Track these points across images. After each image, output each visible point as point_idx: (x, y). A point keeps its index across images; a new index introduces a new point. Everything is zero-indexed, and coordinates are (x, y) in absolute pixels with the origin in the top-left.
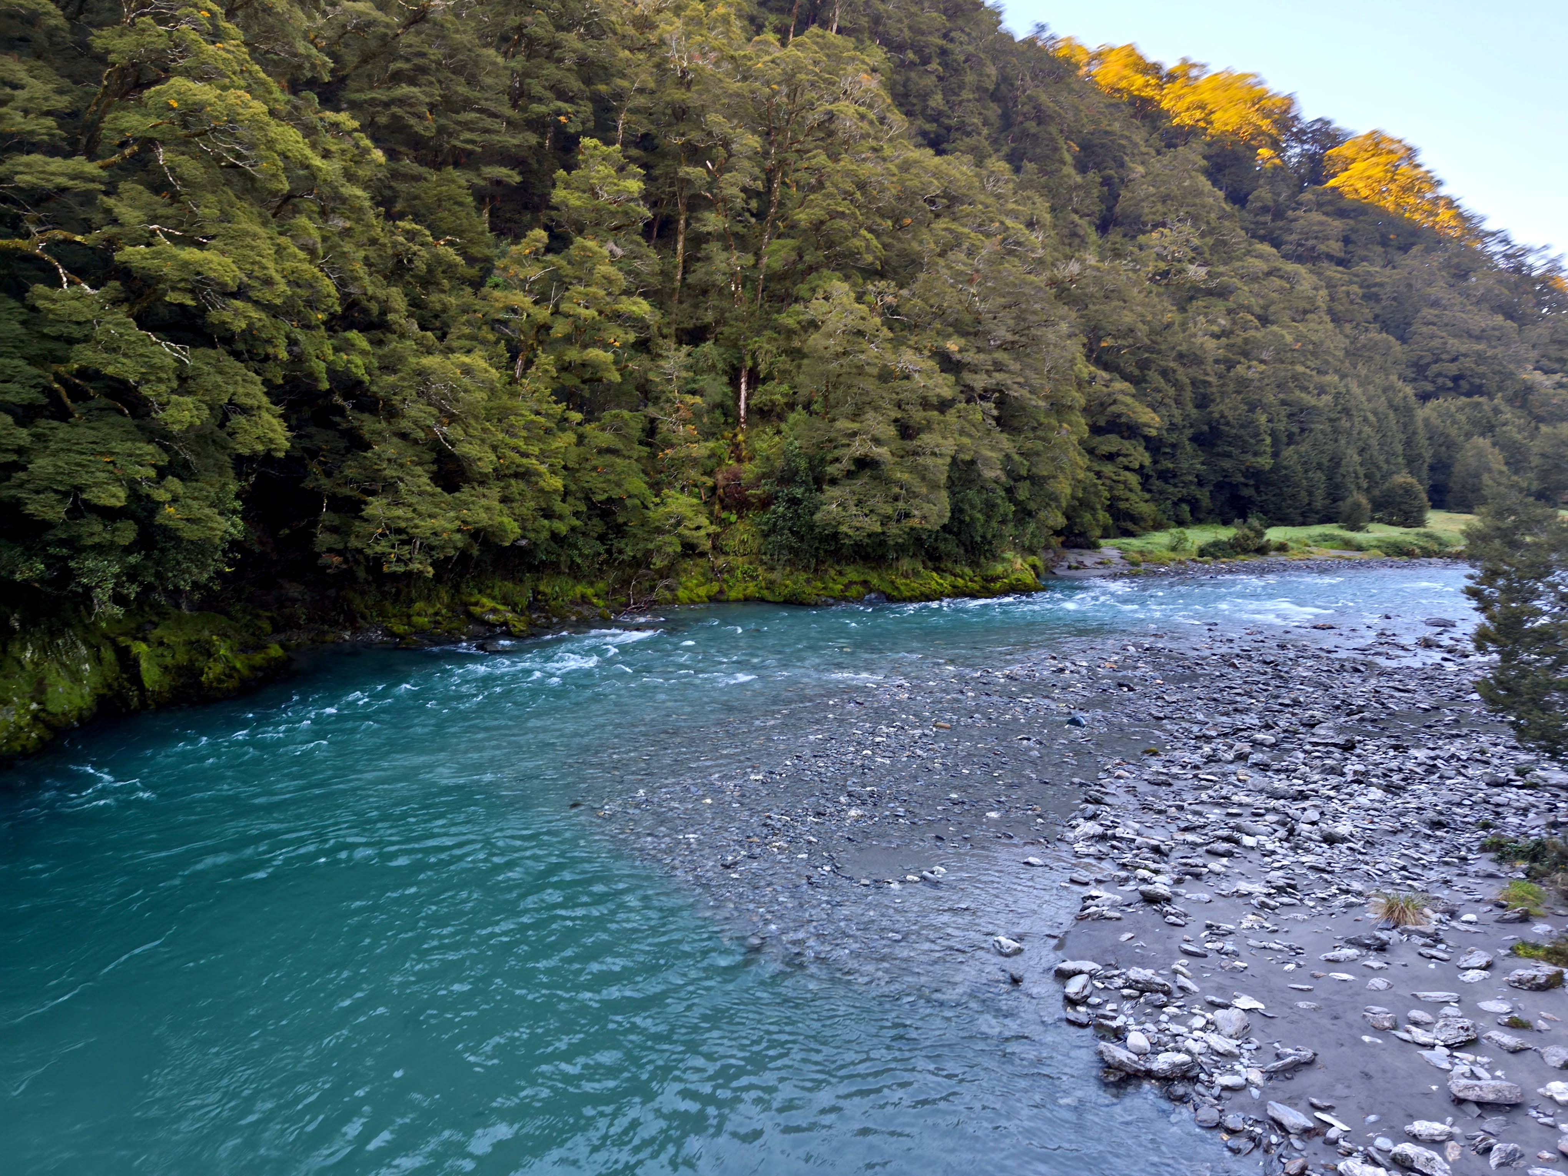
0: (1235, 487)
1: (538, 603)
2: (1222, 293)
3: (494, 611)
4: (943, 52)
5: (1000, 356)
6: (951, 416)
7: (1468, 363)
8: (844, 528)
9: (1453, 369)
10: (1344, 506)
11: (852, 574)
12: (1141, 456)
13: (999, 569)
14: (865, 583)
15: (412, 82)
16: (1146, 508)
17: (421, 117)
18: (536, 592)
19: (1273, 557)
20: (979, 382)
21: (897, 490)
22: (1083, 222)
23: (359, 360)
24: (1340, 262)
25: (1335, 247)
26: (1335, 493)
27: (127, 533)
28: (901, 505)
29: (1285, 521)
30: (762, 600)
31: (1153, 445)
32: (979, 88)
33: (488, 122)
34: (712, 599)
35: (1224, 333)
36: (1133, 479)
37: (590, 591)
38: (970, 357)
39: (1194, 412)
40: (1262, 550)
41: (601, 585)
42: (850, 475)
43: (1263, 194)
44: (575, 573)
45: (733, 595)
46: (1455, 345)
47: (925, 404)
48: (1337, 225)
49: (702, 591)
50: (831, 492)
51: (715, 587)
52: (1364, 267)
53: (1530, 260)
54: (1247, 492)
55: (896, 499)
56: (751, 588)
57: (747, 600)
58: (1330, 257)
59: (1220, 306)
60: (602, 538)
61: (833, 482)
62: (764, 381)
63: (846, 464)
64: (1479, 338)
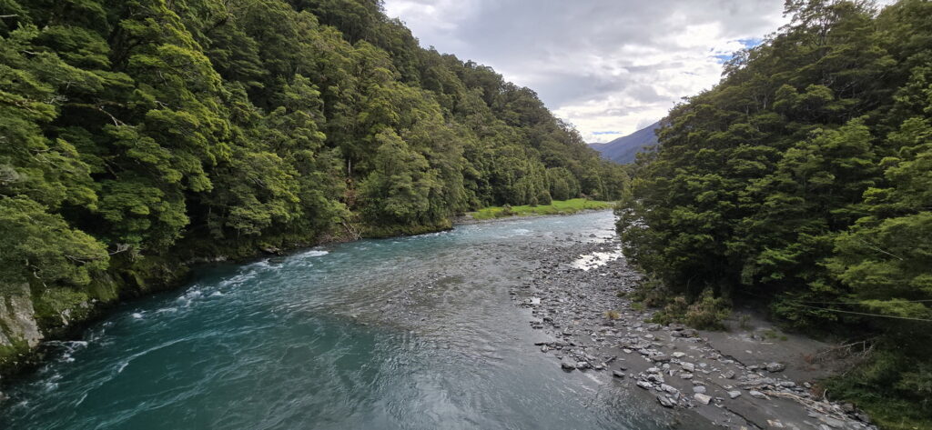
0: (500, 195)
1: (285, 244)
2: (493, 135)
3: (269, 248)
4: (403, 53)
5: (441, 154)
6: (428, 174)
7: (556, 157)
8: (397, 212)
9: (552, 158)
10: (531, 200)
11: (396, 227)
12: (475, 186)
13: (441, 223)
14: (400, 230)
15: (220, 48)
16: (478, 202)
18: (284, 240)
19: (515, 217)
20: (436, 162)
21: (413, 198)
22: (449, 110)
24: (519, 126)
25: (518, 122)
26: (528, 196)
27: (147, 225)
28: (414, 203)
29: (515, 205)
31: (479, 182)
32: (415, 66)
33: (251, 65)
35: (495, 147)
36: (474, 193)
38: (432, 154)
39: (489, 173)
40: (511, 214)
42: (397, 194)
43: (496, 104)
44: (300, 232)
46: (553, 152)
47: (422, 170)
48: (517, 115)
50: (390, 199)
52: (526, 128)
53: (567, 127)
54: (504, 196)
55: (413, 201)
58: (516, 124)
59: (492, 139)
60: (309, 219)
61: (391, 196)
62: (358, 161)
63: (396, 190)
64: (557, 150)
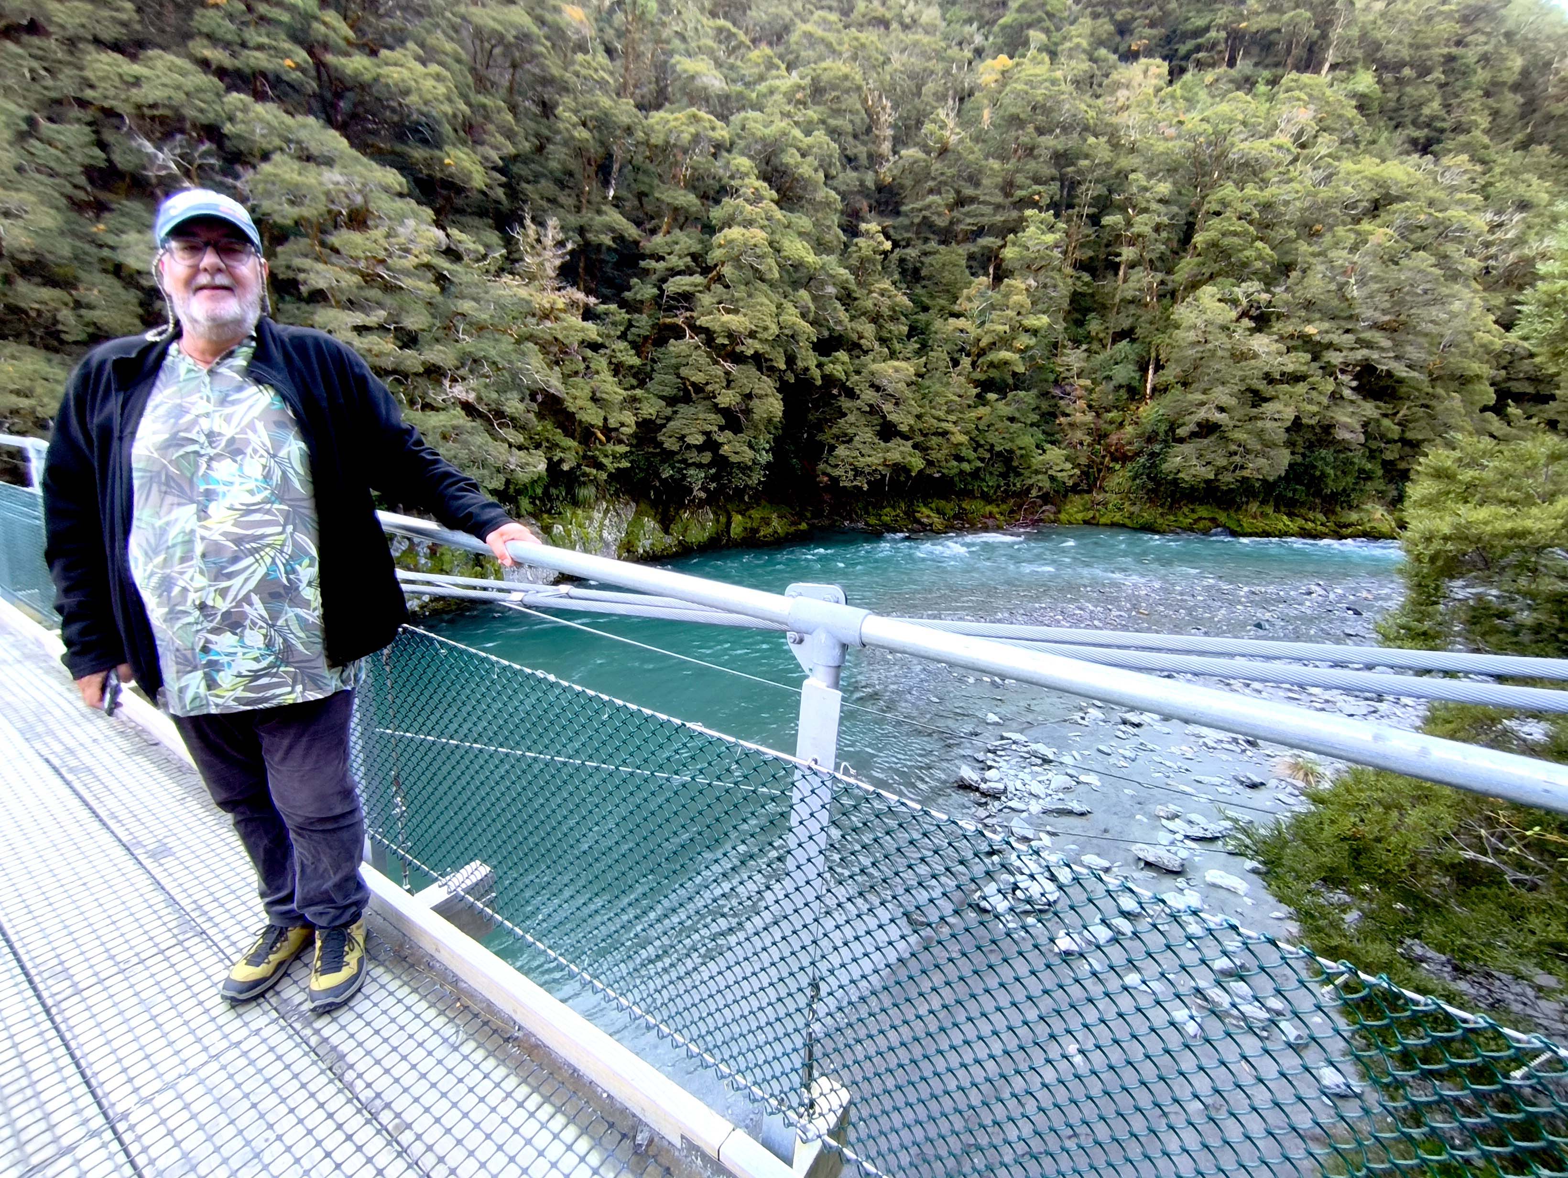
3: (928, 516)
5: (1370, 335)
6: (1301, 388)
8: (1183, 475)
11: (1203, 512)
14: (1213, 520)
15: (937, 193)
17: (940, 215)
18: (959, 507)
20: (1341, 358)
21: (1234, 447)
23: (839, 367)
27: (707, 457)
28: (1237, 459)
30: (1124, 526)
33: (983, 209)
34: (1086, 522)
37: (995, 510)
38: (1333, 337)
41: (1004, 507)
42: (1195, 435)
44: (986, 498)
45: (1103, 520)
49: (1080, 516)
50: (1178, 448)
51: (1091, 514)
55: (1234, 454)
56: (1118, 517)
57: (1113, 525)
60: (1001, 475)
61: (1181, 441)
62: (1162, 367)
63: (1192, 427)
